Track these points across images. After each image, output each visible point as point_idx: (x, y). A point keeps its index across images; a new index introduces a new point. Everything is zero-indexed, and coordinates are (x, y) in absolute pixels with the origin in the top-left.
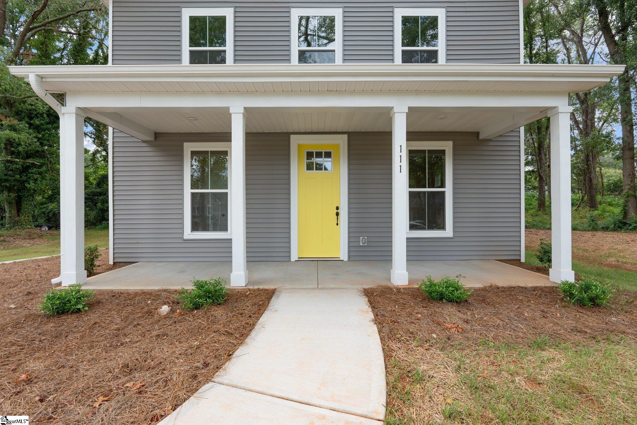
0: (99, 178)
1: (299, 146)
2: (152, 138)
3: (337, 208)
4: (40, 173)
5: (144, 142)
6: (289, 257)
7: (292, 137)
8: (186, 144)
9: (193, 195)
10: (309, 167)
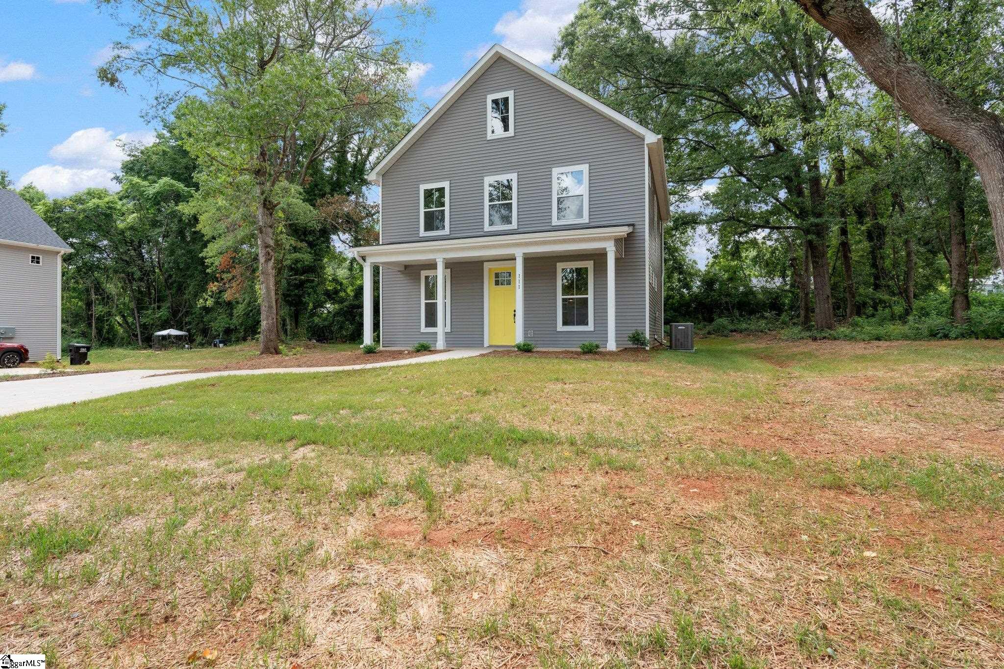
0: (356, 289)
1: (490, 269)
2: (403, 269)
3: (515, 311)
4: (312, 288)
5: (399, 271)
6: (483, 344)
7: (485, 264)
8: (422, 272)
9: (426, 304)
10: (497, 283)
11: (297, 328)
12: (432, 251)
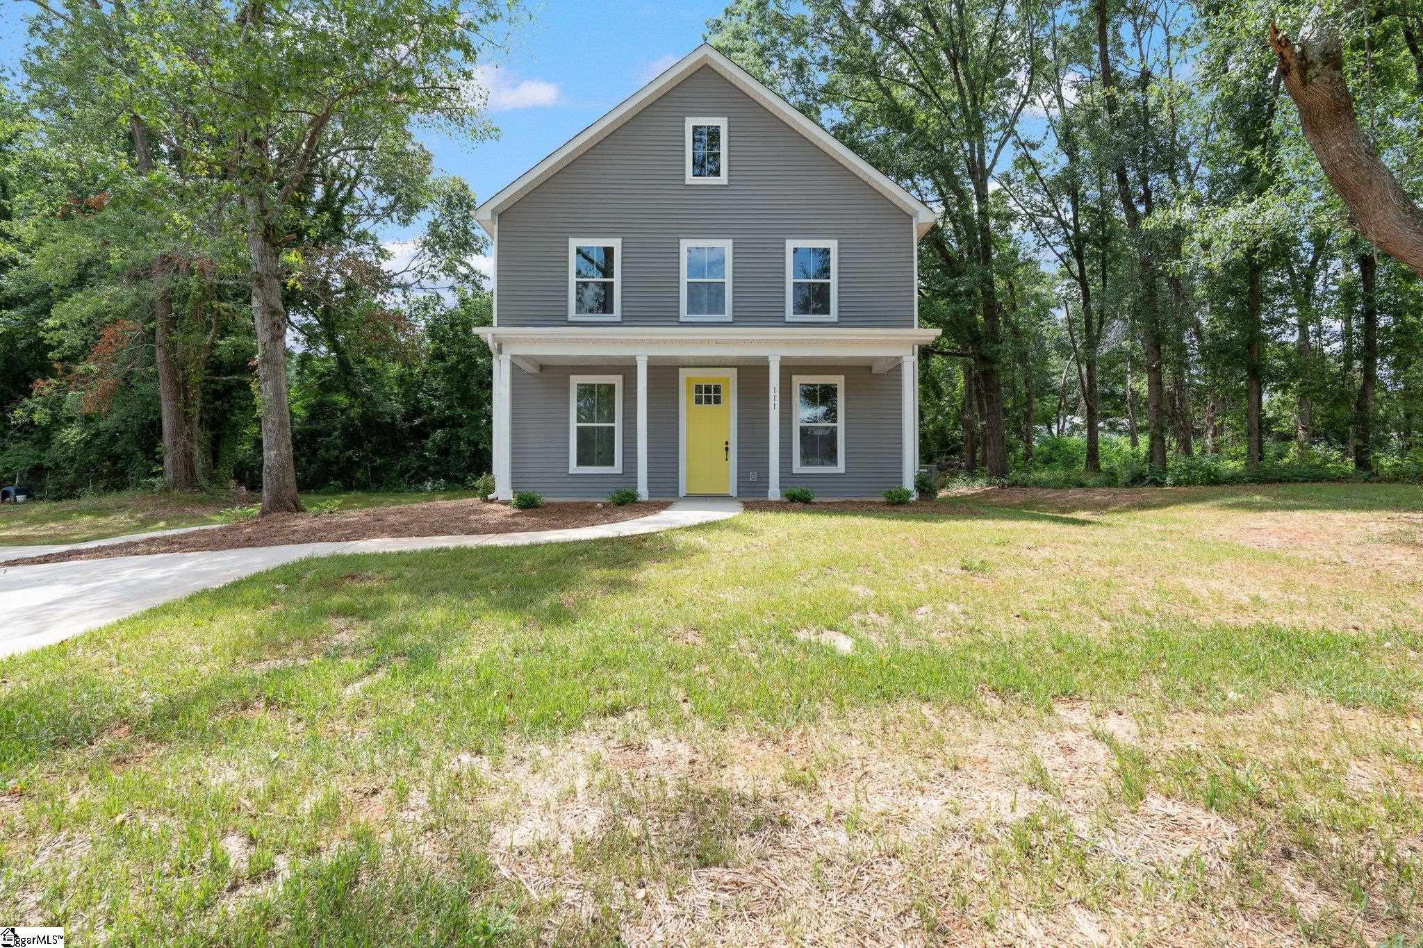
1: (688, 379)
2: (537, 371)
3: (727, 443)
5: (530, 373)
6: (677, 492)
7: (681, 370)
8: (572, 377)
9: (579, 428)
10: (698, 401)
11: (215, 467)
12: (629, 343)
